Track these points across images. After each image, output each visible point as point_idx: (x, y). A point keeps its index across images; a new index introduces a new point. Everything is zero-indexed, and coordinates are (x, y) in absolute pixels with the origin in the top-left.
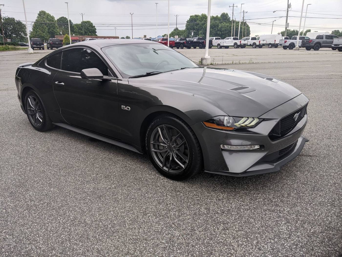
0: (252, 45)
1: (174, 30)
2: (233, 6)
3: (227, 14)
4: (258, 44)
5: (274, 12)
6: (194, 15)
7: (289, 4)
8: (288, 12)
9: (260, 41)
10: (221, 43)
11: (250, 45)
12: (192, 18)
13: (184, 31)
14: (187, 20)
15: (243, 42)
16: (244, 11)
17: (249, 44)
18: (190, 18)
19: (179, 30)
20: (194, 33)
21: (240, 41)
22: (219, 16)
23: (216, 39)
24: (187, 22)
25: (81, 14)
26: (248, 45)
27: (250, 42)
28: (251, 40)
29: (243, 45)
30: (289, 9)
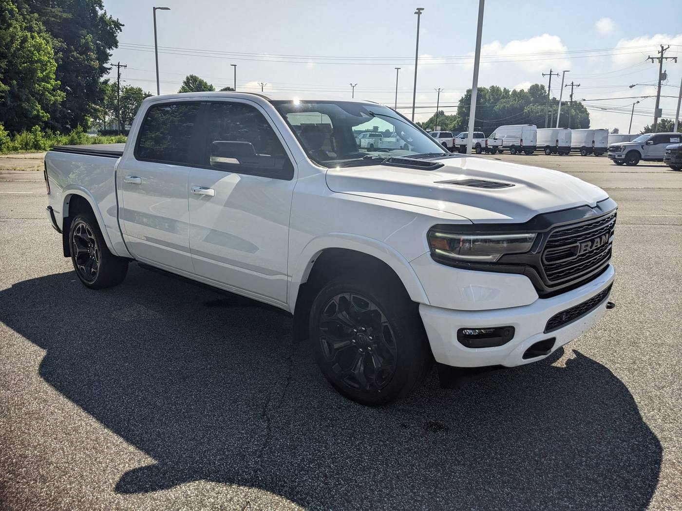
1: (435, 116)
2: (550, 74)
5: (631, 87)
7: (663, 72)
8: (660, 87)
12: (470, 93)
13: (455, 117)
14: (461, 98)
16: (573, 83)
18: (466, 94)
19: (445, 116)
24: (460, 101)
25: (261, 85)
30: (662, 81)
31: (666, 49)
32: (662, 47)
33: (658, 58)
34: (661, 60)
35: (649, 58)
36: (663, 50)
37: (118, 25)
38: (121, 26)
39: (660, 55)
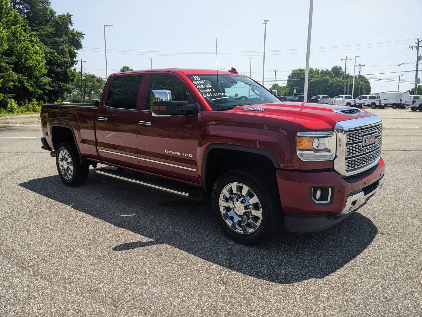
0: (370, 105)
1: (272, 87)
2: (346, 59)
3: (340, 68)
4: (379, 104)
5: (399, 65)
6: (298, 69)
7: (419, 55)
8: (417, 65)
9: (380, 101)
10: (329, 102)
11: (368, 105)
12: (295, 72)
13: (285, 88)
14: (289, 75)
15: (358, 101)
16: (360, 64)
17: (366, 104)
18: (293, 73)
19: (279, 87)
20: (296, 90)
21: (355, 101)
22: (330, 70)
23: (323, 98)
24: (288, 77)
26: (364, 106)
27: (368, 101)
28: (369, 99)
29: (358, 105)
30: (419, 61)
31: (421, 41)
32: (418, 40)
33: (416, 47)
34: (418, 48)
35: (410, 47)
36: (419, 42)
37: (81, 35)
38: (83, 35)
39: (417, 45)
